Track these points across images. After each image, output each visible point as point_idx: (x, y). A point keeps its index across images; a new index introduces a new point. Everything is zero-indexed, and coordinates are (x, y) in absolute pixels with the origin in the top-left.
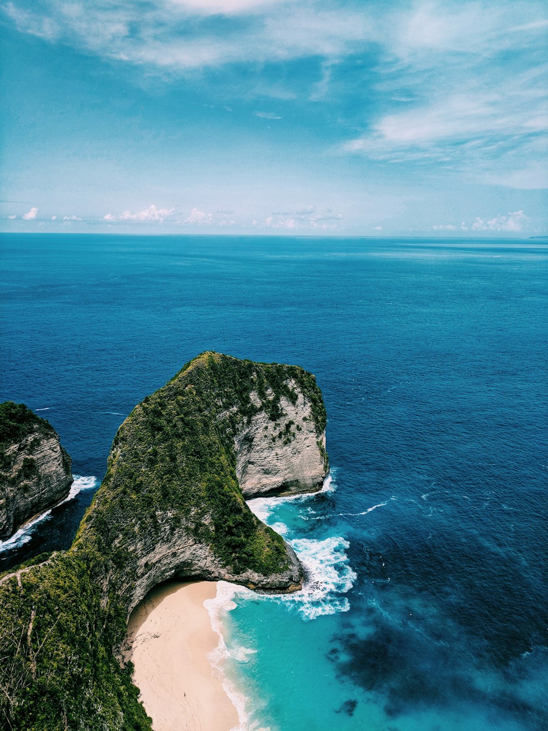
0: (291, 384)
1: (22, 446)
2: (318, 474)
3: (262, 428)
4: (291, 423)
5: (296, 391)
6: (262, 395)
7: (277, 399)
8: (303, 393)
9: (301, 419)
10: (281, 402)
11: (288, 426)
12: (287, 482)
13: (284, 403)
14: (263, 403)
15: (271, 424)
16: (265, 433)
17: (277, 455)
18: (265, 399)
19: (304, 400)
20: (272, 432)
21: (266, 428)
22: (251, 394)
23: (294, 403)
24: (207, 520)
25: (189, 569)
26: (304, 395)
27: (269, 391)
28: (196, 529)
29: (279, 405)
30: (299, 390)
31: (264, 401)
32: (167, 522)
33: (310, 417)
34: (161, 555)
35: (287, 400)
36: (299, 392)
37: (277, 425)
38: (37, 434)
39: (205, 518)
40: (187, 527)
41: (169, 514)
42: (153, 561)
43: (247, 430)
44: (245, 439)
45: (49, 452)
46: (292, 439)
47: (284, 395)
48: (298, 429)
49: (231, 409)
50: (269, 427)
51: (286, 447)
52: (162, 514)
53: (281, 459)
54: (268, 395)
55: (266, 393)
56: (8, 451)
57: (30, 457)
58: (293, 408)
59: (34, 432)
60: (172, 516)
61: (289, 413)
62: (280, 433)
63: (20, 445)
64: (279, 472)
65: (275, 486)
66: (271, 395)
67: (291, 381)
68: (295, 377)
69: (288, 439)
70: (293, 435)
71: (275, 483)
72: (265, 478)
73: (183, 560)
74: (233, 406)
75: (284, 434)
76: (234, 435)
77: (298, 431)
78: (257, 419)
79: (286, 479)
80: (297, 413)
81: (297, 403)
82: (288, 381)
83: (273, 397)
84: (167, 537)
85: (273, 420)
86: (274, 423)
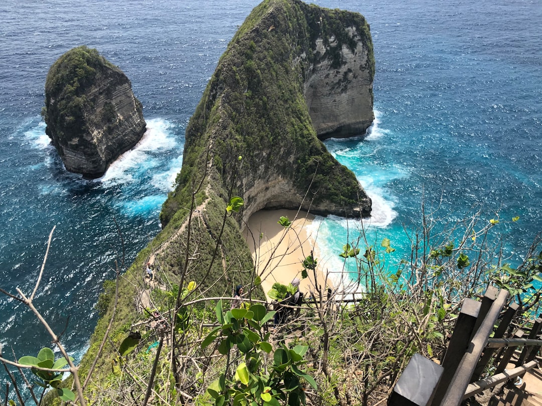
1: (101, 91)
2: (368, 119)
3: (324, 75)
4: (350, 70)
5: (356, 39)
6: (326, 42)
7: (339, 47)
8: (362, 40)
9: (357, 67)
10: (343, 50)
11: (346, 74)
12: (342, 126)
13: (345, 50)
14: (327, 50)
15: (332, 72)
16: (327, 80)
17: (335, 101)
18: (329, 46)
19: (363, 48)
20: (332, 80)
21: (328, 75)
22: (318, 41)
23: (353, 52)
24: (291, 159)
25: (275, 201)
26: (363, 43)
27: (332, 39)
28: (284, 167)
29: (341, 53)
30: (358, 38)
31: (328, 48)
32: (262, 161)
33: (365, 65)
34: (258, 190)
35: (348, 48)
36: (359, 40)
37: (338, 72)
38: (112, 79)
39: (291, 157)
40: (278, 165)
41: (264, 154)
42: (253, 194)
43: (313, 77)
44: (310, 86)
45: (123, 98)
46: (349, 86)
47: (345, 43)
48: (355, 77)
49: (302, 55)
50: (331, 75)
51: (343, 94)
52: (259, 154)
53: (338, 106)
54: (332, 42)
55: (330, 40)
56: (90, 95)
57: (108, 101)
58: (353, 56)
59: (109, 77)
60: (266, 156)
61: (348, 61)
62: (340, 80)
63: (99, 89)
64: (336, 117)
65: (331, 130)
66: (334, 41)
67: (352, 28)
68: (356, 24)
69: (346, 86)
70: (350, 82)
71: (331, 127)
72: (323, 122)
73: (273, 194)
74: (303, 53)
75: (343, 82)
76: (304, 81)
77: (354, 79)
78: (321, 67)
79: (340, 124)
80: (355, 61)
81: (356, 51)
82: (350, 28)
83: (336, 44)
84: (263, 174)
85: (334, 68)
86: (335, 70)
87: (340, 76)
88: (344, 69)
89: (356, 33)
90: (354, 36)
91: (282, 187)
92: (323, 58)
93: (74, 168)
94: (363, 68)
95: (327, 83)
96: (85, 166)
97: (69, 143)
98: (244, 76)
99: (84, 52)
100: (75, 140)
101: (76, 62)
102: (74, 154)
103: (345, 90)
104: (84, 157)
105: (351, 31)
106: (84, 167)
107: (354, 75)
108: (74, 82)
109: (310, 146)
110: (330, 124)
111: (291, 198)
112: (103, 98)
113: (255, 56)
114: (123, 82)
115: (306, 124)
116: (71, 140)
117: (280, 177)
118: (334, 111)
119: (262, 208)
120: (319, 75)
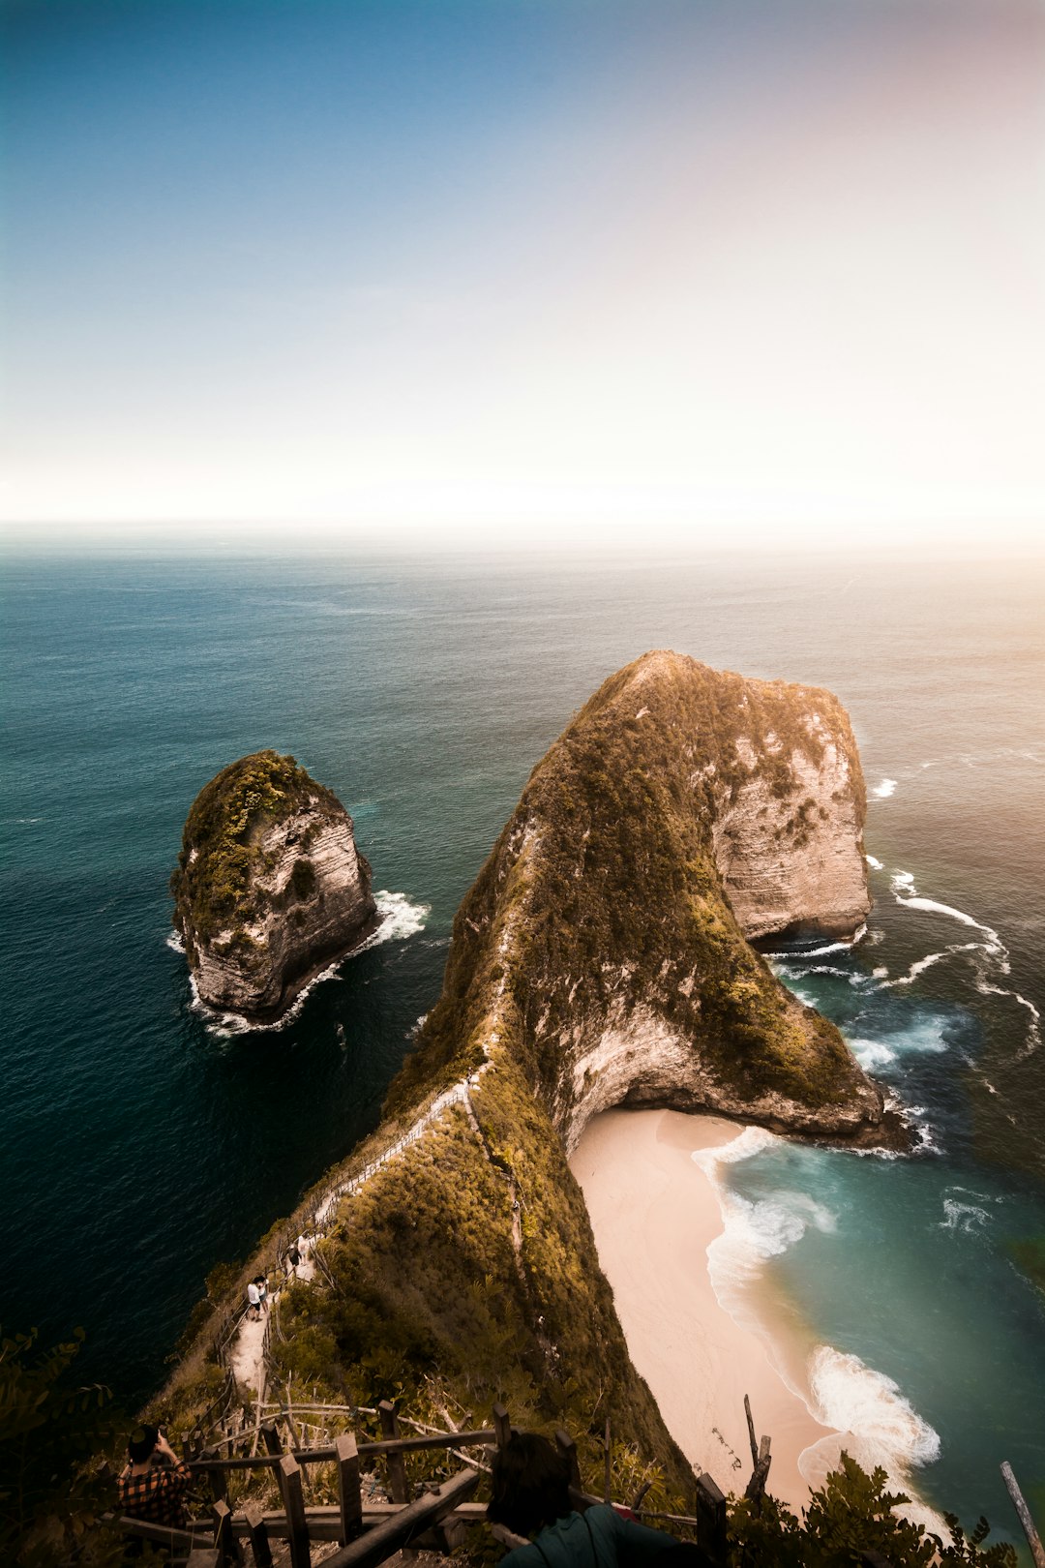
0: (813, 722)
1: (292, 837)
2: (857, 908)
3: (757, 812)
4: (811, 803)
5: (821, 740)
6: (758, 743)
7: (787, 755)
8: (836, 742)
9: (827, 797)
10: (794, 761)
11: (803, 810)
12: (798, 922)
13: (798, 762)
14: (759, 760)
15: (774, 805)
16: (762, 822)
17: (782, 866)
18: (764, 752)
19: (838, 756)
20: (775, 821)
21: (764, 811)
22: (739, 741)
23: (817, 764)
24: (687, 987)
25: (649, 1087)
26: (837, 748)
27: (770, 738)
28: (671, 1005)
29: (789, 766)
30: (827, 737)
31: (762, 756)
32: (620, 988)
33: (845, 792)
34: (610, 1056)
35: (805, 757)
36: (829, 742)
37: (785, 806)
38: (316, 815)
39: (685, 983)
40: (655, 999)
41: (625, 972)
42: (597, 1067)
43: (731, 813)
44: (725, 832)
45: (336, 851)
46: (811, 835)
47: (799, 746)
48: (823, 816)
49: (707, 769)
50: (770, 810)
51: (800, 852)
52: (612, 972)
53: (789, 877)
54: (770, 745)
55: (765, 741)
56: (269, 844)
57: (305, 858)
58: (816, 774)
59: (310, 810)
60: (629, 977)
61: (806, 783)
62: (790, 824)
63: (289, 834)
64: (785, 901)
65: (775, 929)
66: (775, 744)
67: (812, 718)
68: (822, 710)
69: (804, 836)
70: (813, 827)
71: (775, 923)
72: (757, 911)
73: (644, 1068)
74: (709, 763)
75: (797, 826)
76: (712, 821)
77: (822, 821)
78: (749, 794)
79: (795, 916)
80: (821, 784)
81: (822, 763)
82: (807, 718)
83: (779, 749)
84: (621, 1019)
85: (778, 797)
86: (779, 801)
87: (791, 814)
88: (796, 800)
89: (822, 728)
90: (818, 733)
91: (664, 1052)
92: (756, 773)
93: (217, 996)
94: (841, 797)
95: (763, 828)
96: (238, 991)
97: (213, 940)
98: (583, 803)
99: (270, 761)
100: (227, 936)
102: (220, 965)
103: (802, 843)
104: (239, 973)
105: (810, 723)
106: (236, 993)
107: (822, 813)
108: (240, 818)
110: (773, 916)
111: (686, 1081)
112: (293, 852)
114: (337, 821)
116: (218, 936)
117: (660, 1029)
118: (780, 888)
119: (616, 1102)
120: (744, 811)
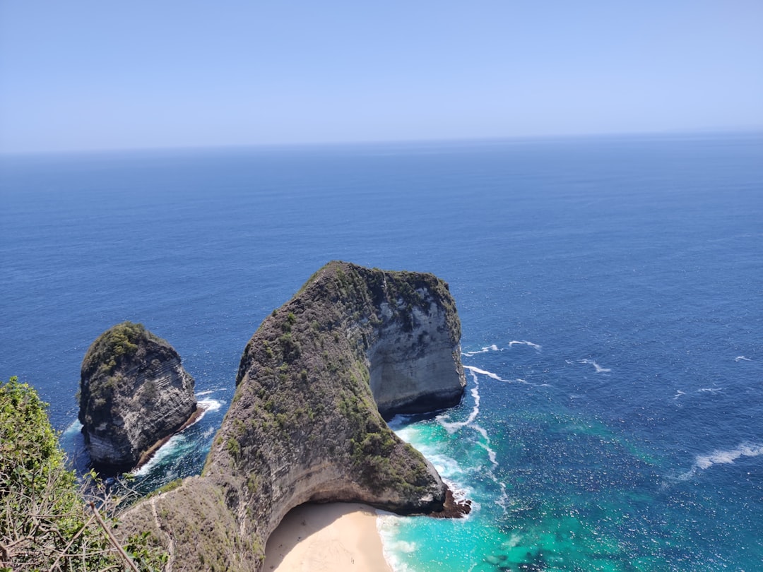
0: (424, 292)
3: (394, 340)
4: (425, 333)
6: (392, 306)
7: (409, 309)
8: (437, 301)
9: (434, 329)
10: (413, 312)
11: (421, 337)
12: (423, 396)
13: (417, 312)
14: (394, 313)
15: (403, 336)
16: (398, 345)
17: (411, 368)
18: (396, 309)
19: (438, 308)
20: (405, 344)
21: (398, 339)
22: (383, 304)
23: (427, 313)
24: (342, 438)
26: (437, 303)
27: (400, 302)
29: (411, 315)
30: (431, 298)
31: (396, 311)
33: (444, 326)
34: (296, 477)
35: (419, 309)
36: (432, 301)
37: (410, 336)
40: (323, 446)
42: (288, 483)
43: (379, 342)
44: (377, 352)
45: (169, 374)
46: (426, 350)
47: (416, 305)
48: (433, 339)
49: (362, 321)
50: (402, 339)
51: (420, 359)
53: (415, 373)
54: (400, 305)
55: (398, 303)
56: (128, 373)
58: (427, 317)
61: (422, 323)
62: (414, 344)
63: (141, 366)
64: (414, 386)
65: (410, 401)
66: (402, 304)
67: (423, 289)
68: (427, 285)
69: (422, 350)
71: (410, 397)
73: (319, 481)
74: (363, 318)
75: (418, 346)
77: (432, 342)
78: (389, 331)
79: (421, 393)
80: (430, 323)
81: (430, 312)
82: (420, 290)
83: (405, 306)
85: (406, 332)
86: (407, 334)
87: (414, 339)
88: (416, 333)
89: (428, 294)
90: (426, 297)
91: (330, 473)
92: (392, 321)
93: (100, 459)
94: (441, 329)
95: (398, 348)
96: (112, 456)
97: (96, 428)
98: (278, 349)
99: (127, 328)
100: (103, 425)
101: (116, 339)
102: (101, 442)
103: (422, 354)
104: (111, 445)
105: (422, 292)
107: (432, 338)
108: (110, 361)
109: (366, 422)
110: (408, 394)
111: (344, 486)
112: (144, 376)
113: (293, 327)
114: (170, 357)
115: (361, 396)
116: (99, 426)
117: (326, 461)
119: (305, 500)
120: (387, 340)
